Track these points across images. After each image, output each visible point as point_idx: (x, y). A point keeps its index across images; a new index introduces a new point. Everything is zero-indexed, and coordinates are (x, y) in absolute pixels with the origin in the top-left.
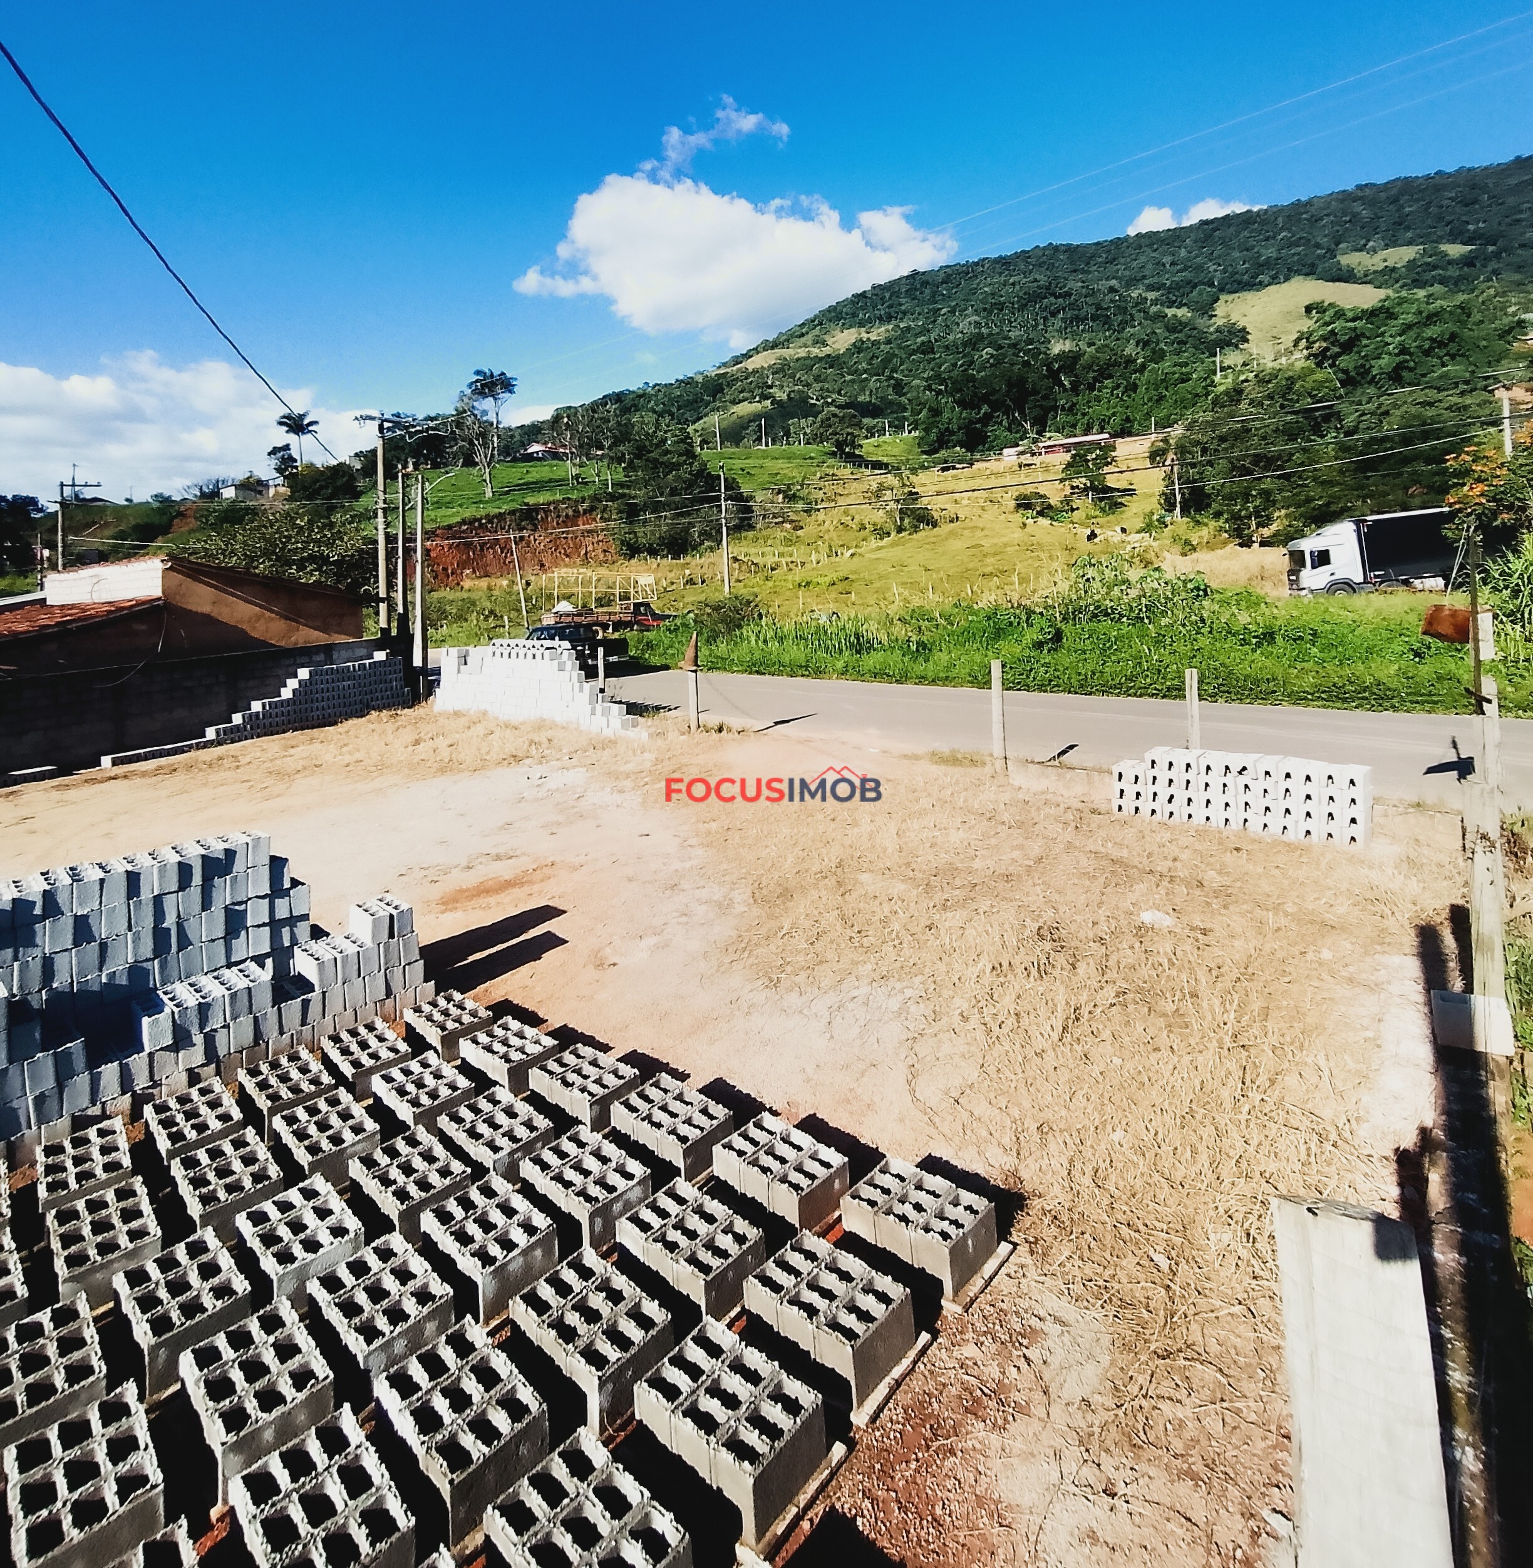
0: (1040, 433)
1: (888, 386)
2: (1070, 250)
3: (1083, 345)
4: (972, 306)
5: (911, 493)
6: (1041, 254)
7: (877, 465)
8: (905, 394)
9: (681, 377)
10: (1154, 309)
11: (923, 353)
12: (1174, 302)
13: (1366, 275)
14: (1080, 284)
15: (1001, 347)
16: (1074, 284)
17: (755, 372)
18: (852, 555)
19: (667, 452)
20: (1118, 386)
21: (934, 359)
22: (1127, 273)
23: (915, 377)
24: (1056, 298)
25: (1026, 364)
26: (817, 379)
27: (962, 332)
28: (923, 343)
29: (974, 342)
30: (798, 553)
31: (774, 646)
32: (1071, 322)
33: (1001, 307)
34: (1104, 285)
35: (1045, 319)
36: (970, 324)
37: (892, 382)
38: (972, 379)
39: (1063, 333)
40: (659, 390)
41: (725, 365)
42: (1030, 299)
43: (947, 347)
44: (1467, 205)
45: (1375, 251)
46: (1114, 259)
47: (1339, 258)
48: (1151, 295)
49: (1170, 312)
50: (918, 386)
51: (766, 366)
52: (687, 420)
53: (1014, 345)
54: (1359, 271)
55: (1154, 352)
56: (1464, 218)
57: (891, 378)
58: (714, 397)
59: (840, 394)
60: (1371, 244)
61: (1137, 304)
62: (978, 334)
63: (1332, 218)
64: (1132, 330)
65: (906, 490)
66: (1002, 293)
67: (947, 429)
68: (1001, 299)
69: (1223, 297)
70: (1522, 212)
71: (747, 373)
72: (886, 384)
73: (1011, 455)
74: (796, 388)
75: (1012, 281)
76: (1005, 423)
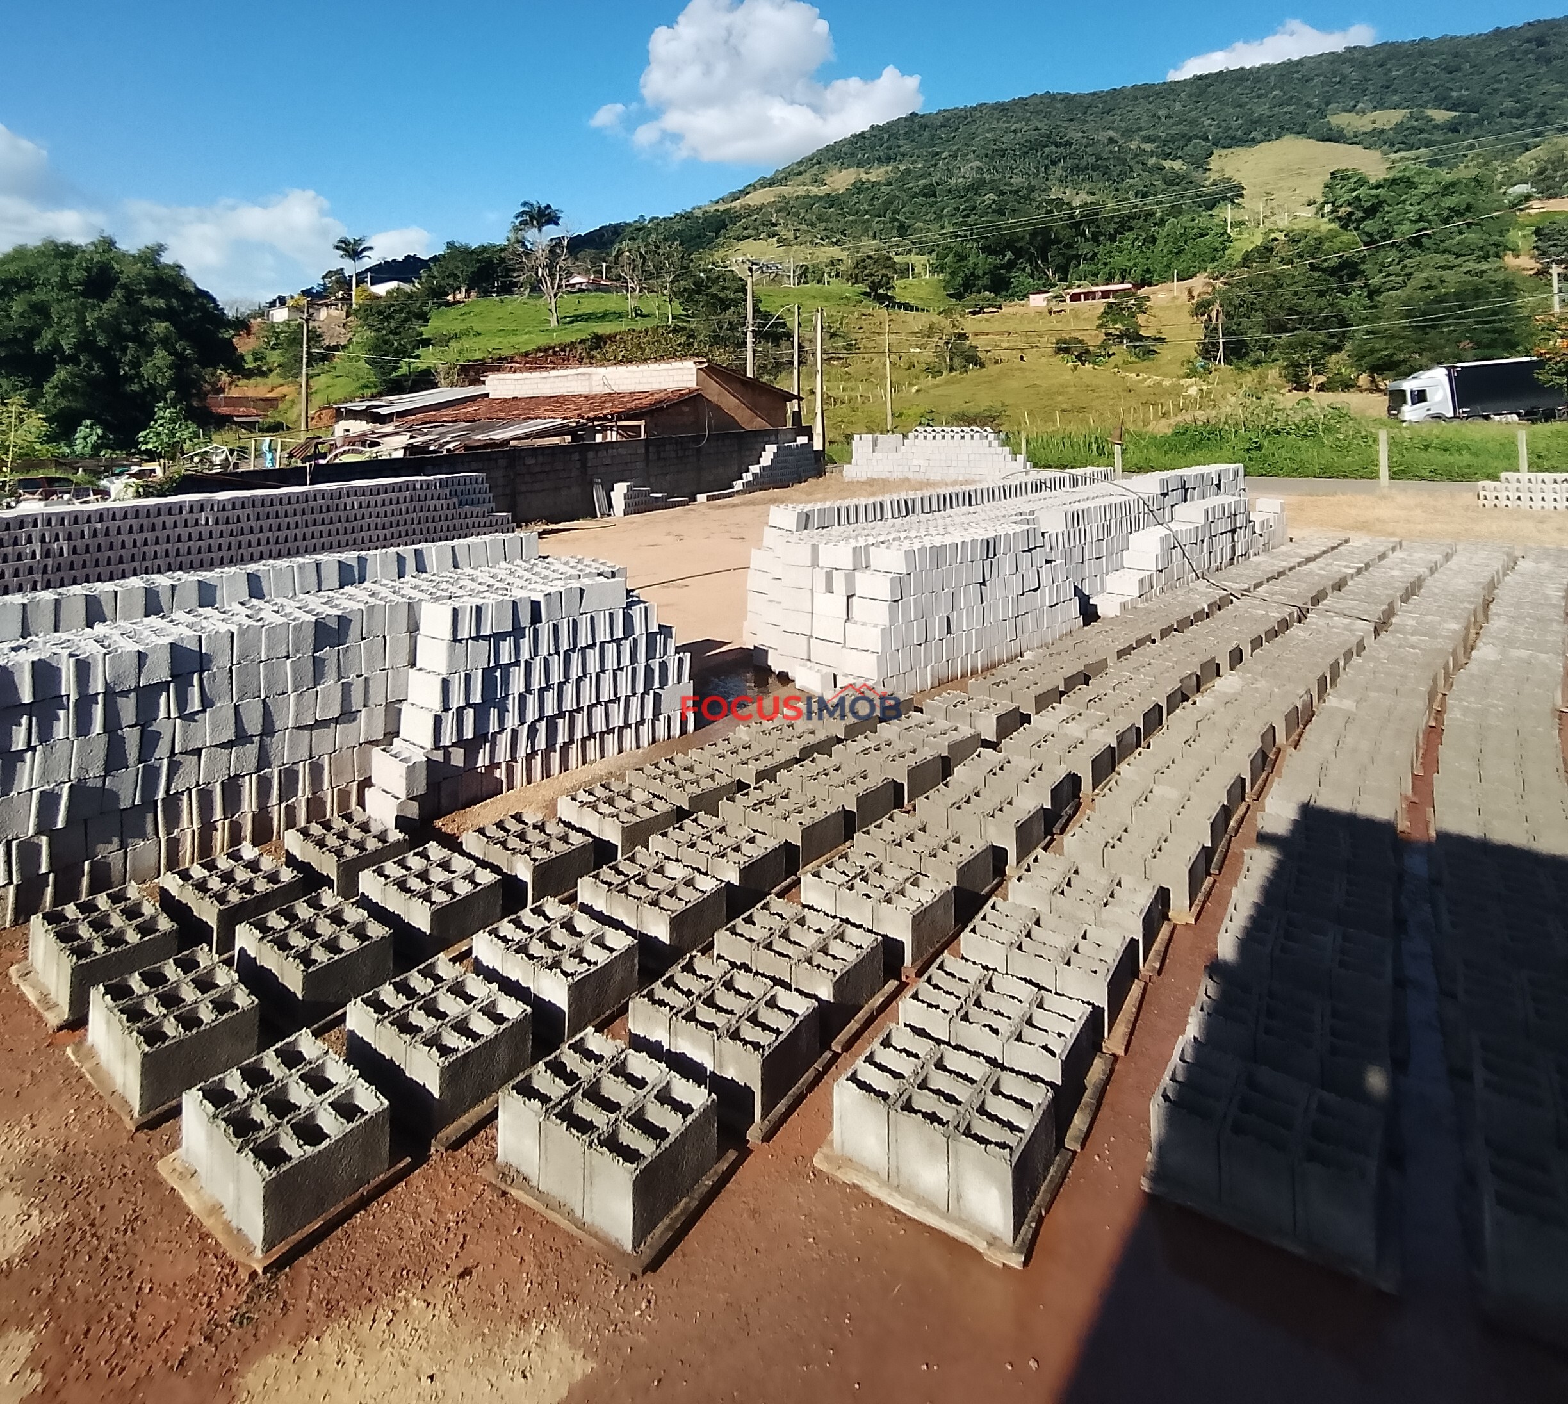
0: (1063, 280)
1: (892, 228)
2: (1067, 98)
3: (1082, 194)
4: (974, 151)
5: (960, 334)
6: (1037, 101)
9: (679, 212)
10: (1153, 160)
11: (925, 196)
12: (1170, 154)
13: (1356, 136)
14: (1081, 134)
15: (1002, 193)
16: (1074, 134)
17: (755, 208)
20: (1138, 238)
21: (936, 203)
22: (1123, 124)
23: (918, 221)
24: (1057, 147)
25: (1050, 214)
26: (819, 219)
27: (964, 177)
28: (925, 186)
29: (976, 188)
32: (1072, 171)
33: (1003, 153)
34: (1104, 135)
35: (1046, 167)
36: (972, 169)
37: (896, 224)
39: (1063, 181)
41: (722, 201)
42: (1032, 147)
43: (949, 191)
44: (1450, 73)
45: (1364, 112)
46: (1110, 110)
47: (1329, 118)
48: (1148, 147)
49: (1167, 164)
50: (922, 229)
51: (765, 202)
53: (1017, 192)
54: (1349, 132)
56: (1449, 85)
57: (894, 219)
58: (717, 232)
60: (1360, 105)
61: (1137, 155)
62: (980, 179)
63: (1322, 78)
64: (1127, 181)
66: (1004, 139)
67: (972, 274)
68: (1004, 146)
69: (1217, 152)
70: (1500, 81)
71: (750, 211)
72: (889, 225)
73: (1038, 301)
74: (800, 227)
75: (1013, 128)
76: (1028, 270)
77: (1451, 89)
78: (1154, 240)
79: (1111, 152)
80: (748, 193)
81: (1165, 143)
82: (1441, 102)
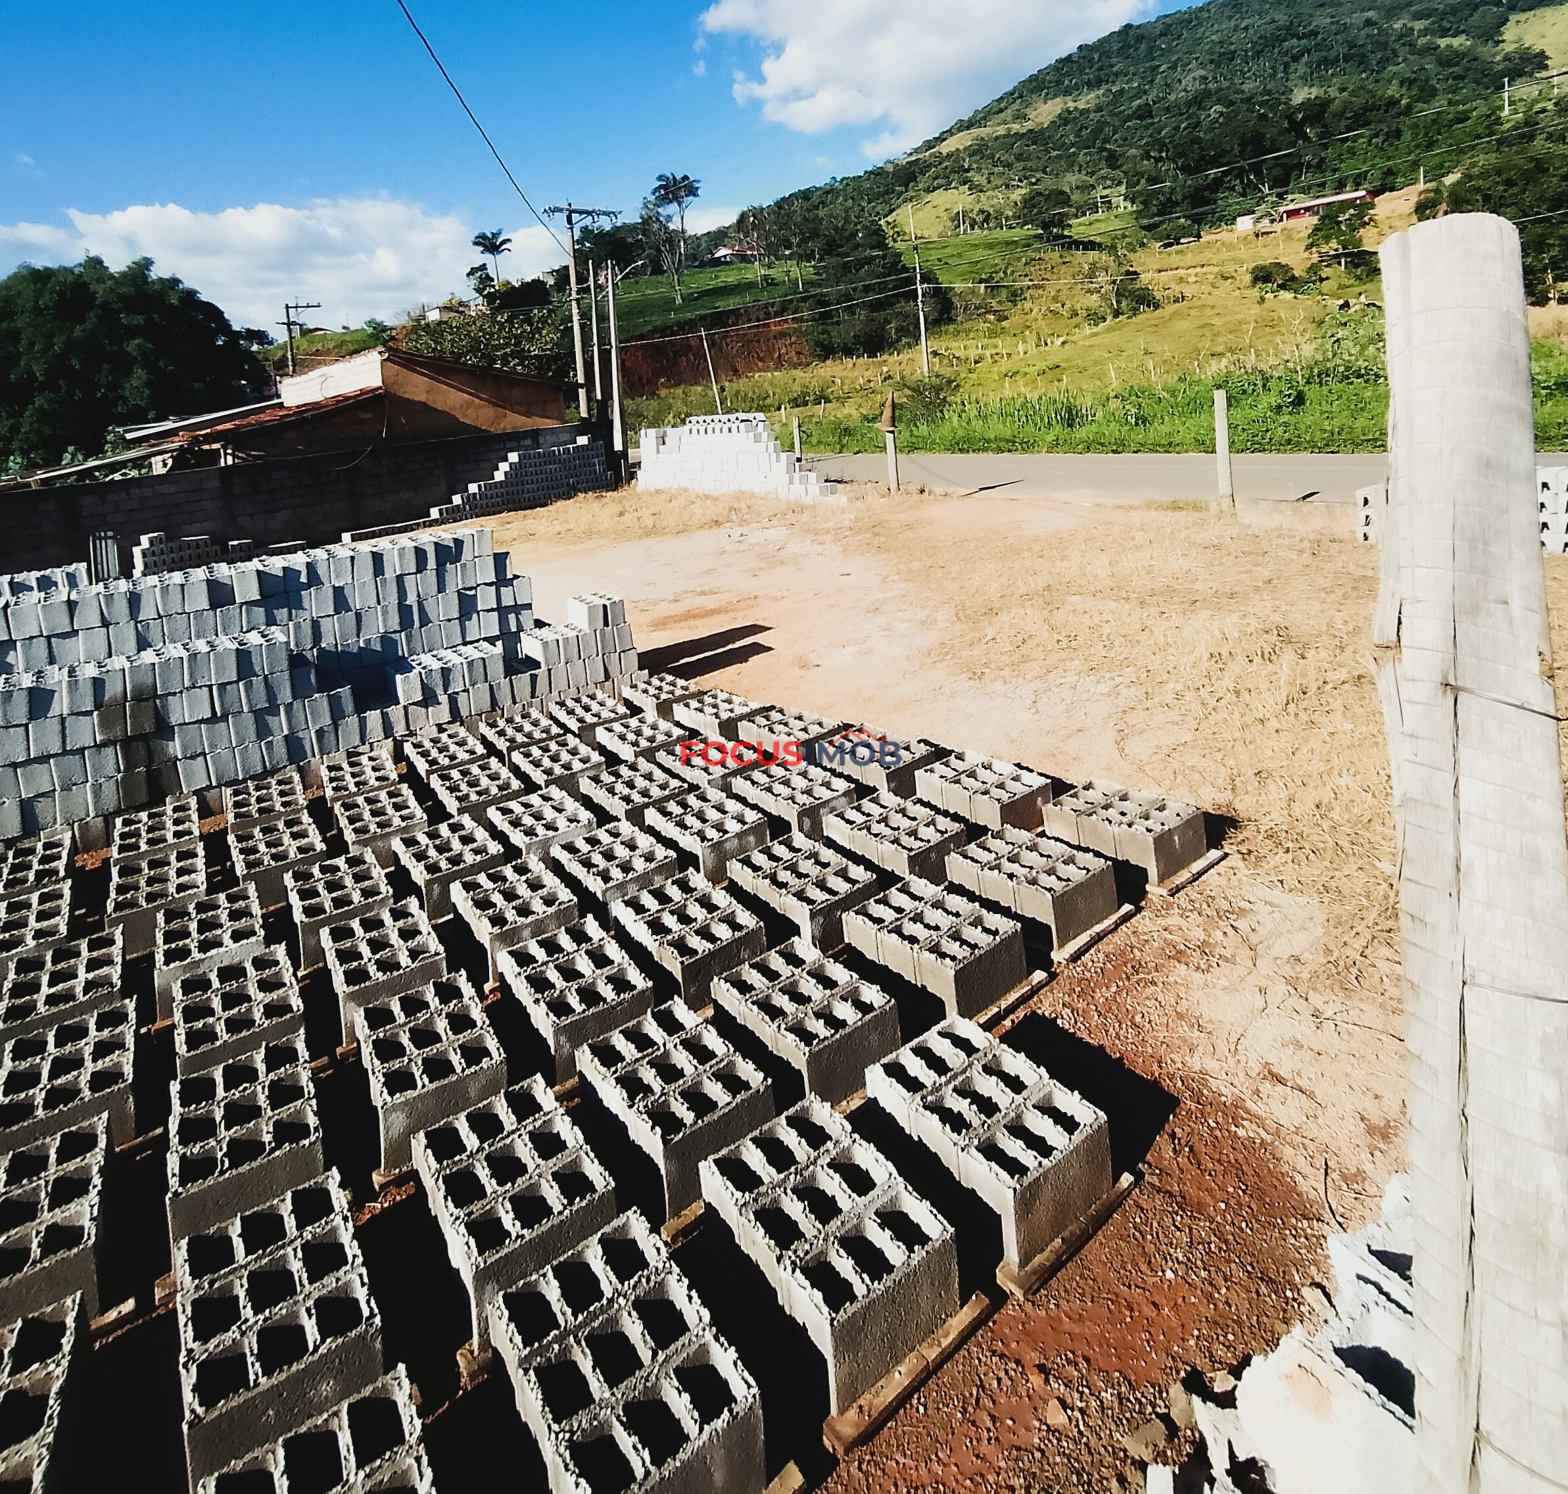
0: (1281, 196)
1: (1100, 160)
3: (1333, 92)
4: (1197, 59)
5: (1128, 273)
7: (1090, 246)
8: (1119, 167)
9: (870, 169)
10: (1422, 41)
11: (1140, 118)
14: (1329, 20)
15: (1232, 103)
17: (949, 155)
18: (1063, 343)
19: (857, 246)
20: (1377, 135)
21: (1153, 124)
23: (1131, 146)
24: (1299, 39)
25: (1263, 117)
26: (1019, 159)
27: (1185, 90)
28: (1140, 106)
29: (1200, 100)
30: (1002, 345)
31: (977, 425)
32: (1318, 66)
33: (1232, 56)
34: (1358, 18)
35: (1286, 65)
36: (1195, 79)
37: (1104, 154)
38: (1198, 141)
39: (1307, 80)
40: (847, 184)
41: (916, 151)
42: (1266, 44)
43: (1168, 109)
48: (1419, 25)
49: (1443, 43)
50: (1135, 157)
51: (961, 148)
52: (878, 213)
53: (1249, 99)
55: (1422, 90)
57: (1103, 149)
58: (907, 186)
59: (1044, 172)
61: (1401, 36)
62: (1205, 90)
64: (1394, 69)
65: (1123, 270)
66: (1233, 40)
67: (1169, 200)
68: (1232, 47)
69: (1514, 18)
71: (941, 158)
72: (1096, 157)
73: (1245, 224)
74: (996, 169)
75: (1243, 25)
76: (1239, 188)
79: (1368, 36)
80: (944, 140)
81: (1443, 16)
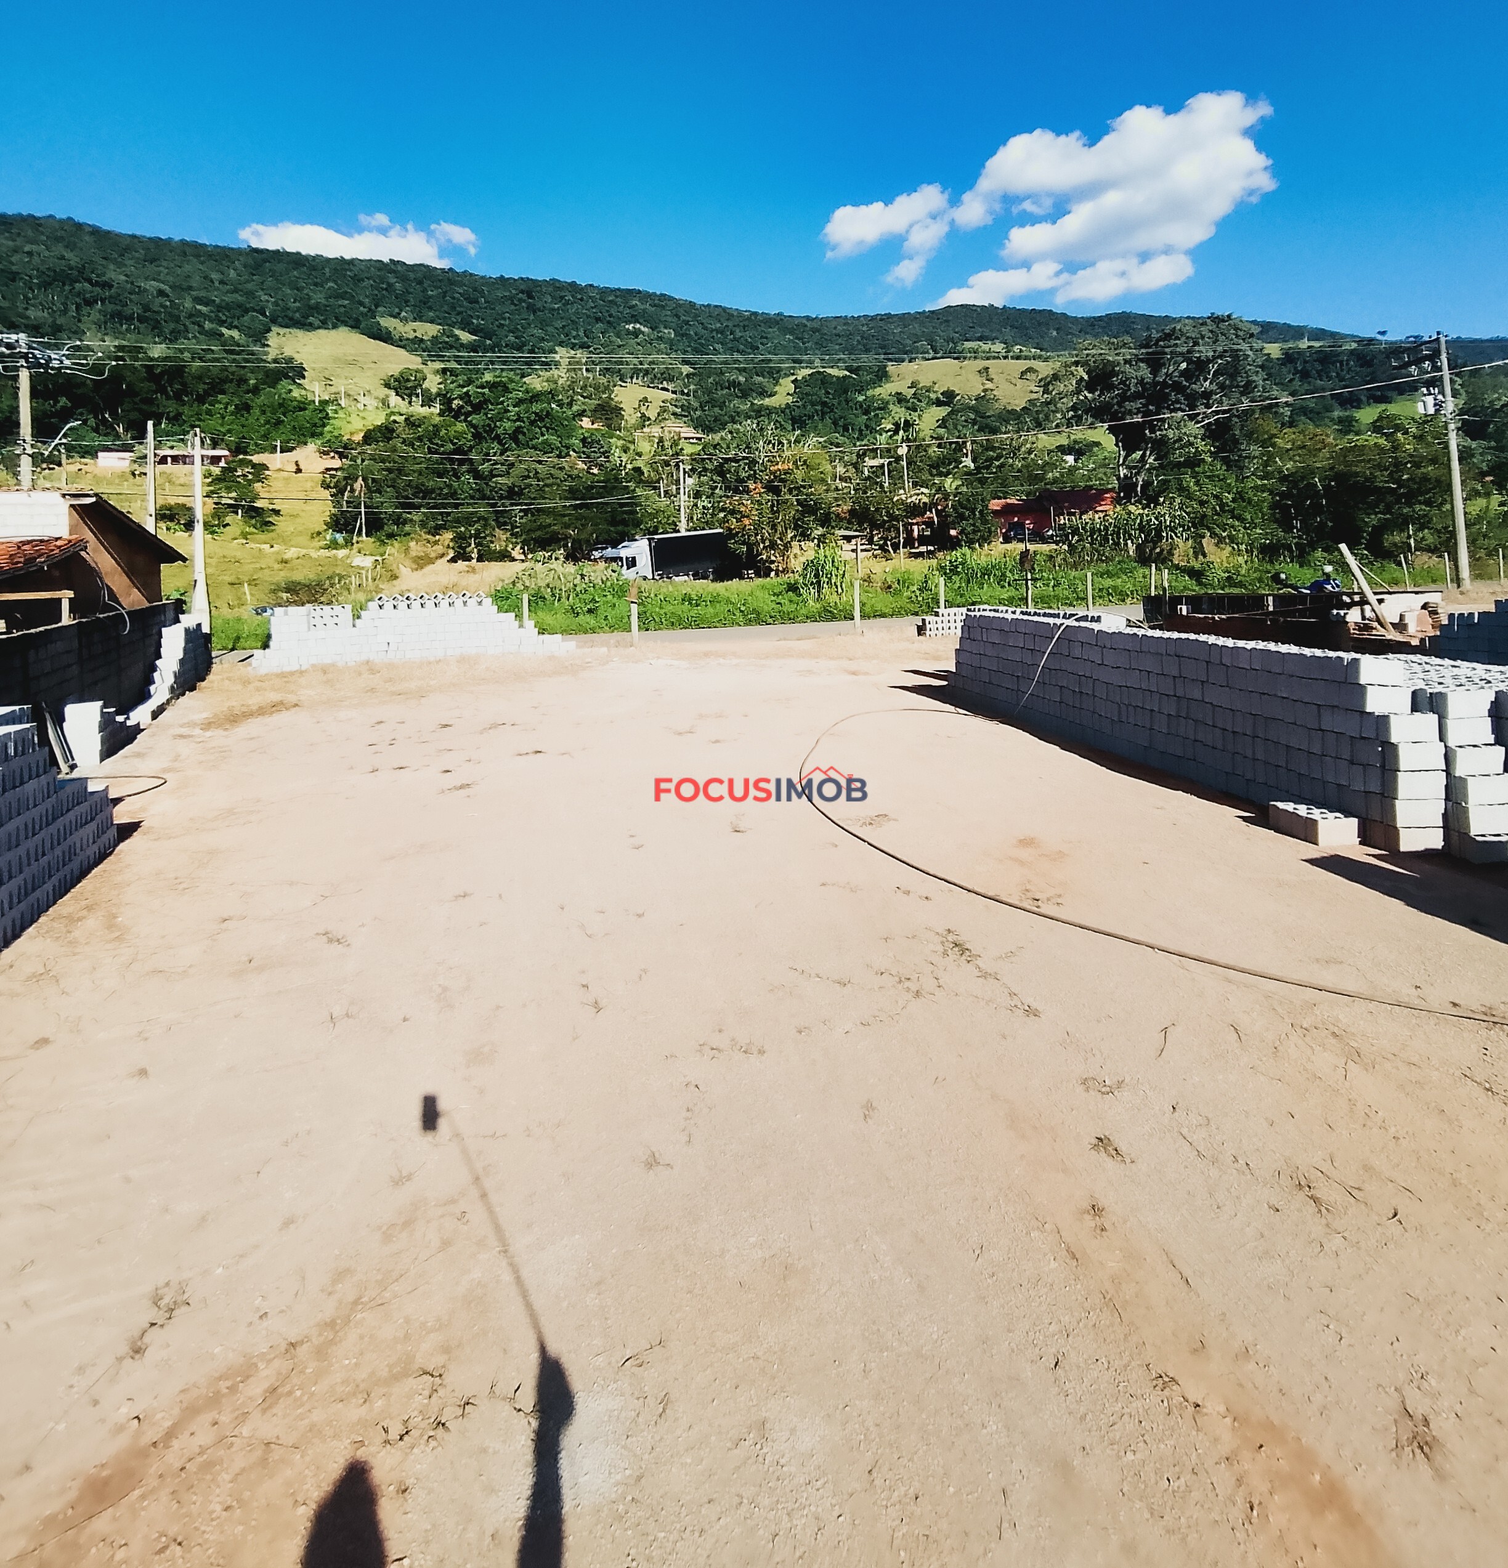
10: (208, 325)
12: (225, 321)
13: (401, 340)
14: (123, 278)
16: (114, 276)
22: (171, 279)
24: (92, 285)
32: (113, 317)
34: (151, 286)
42: (56, 277)
44: (471, 303)
45: (406, 320)
47: (378, 319)
48: (202, 309)
49: (225, 332)
54: (396, 336)
56: (470, 313)
60: (403, 313)
61: (191, 315)
69: (275, 329)
70: (504, 319)
77: (472, 317)
78: (247, 408)
79: (161, 305)
81: (219, 308)
82: (466, 326)
